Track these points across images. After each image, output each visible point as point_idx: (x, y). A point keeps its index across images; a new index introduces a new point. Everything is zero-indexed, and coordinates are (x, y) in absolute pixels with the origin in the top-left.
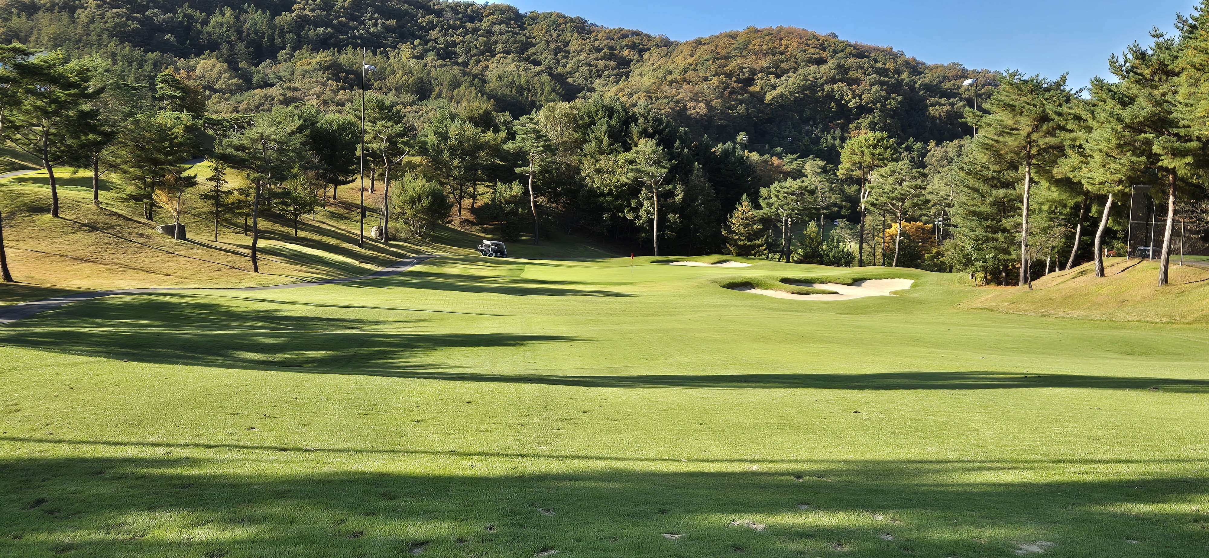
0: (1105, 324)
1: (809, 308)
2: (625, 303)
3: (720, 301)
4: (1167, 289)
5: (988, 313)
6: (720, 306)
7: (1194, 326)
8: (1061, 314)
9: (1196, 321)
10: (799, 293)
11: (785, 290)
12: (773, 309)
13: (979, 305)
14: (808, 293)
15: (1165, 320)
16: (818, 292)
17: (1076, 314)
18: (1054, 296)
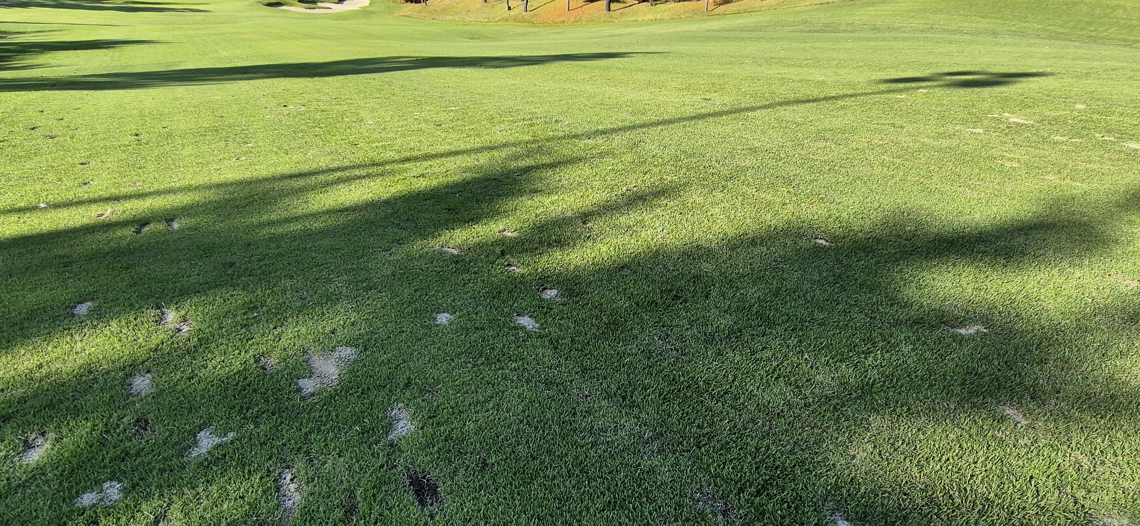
0: (461, 23)
1: (316, 17)
2: (204, 16)
3: (264, 14)
4: (486, 4)
5: (407, 18)
6: (264, 17)
7: (498, 23)
8: (441, 18)
9: (499, 21)
10: (309, 8)
11: (301, 7)
12: (295, 18)
13: (403, 14)
14: (314, 8)
15: (486, 20)
16: (320, 8)
17: (448, 18)
18: (437, 9)
